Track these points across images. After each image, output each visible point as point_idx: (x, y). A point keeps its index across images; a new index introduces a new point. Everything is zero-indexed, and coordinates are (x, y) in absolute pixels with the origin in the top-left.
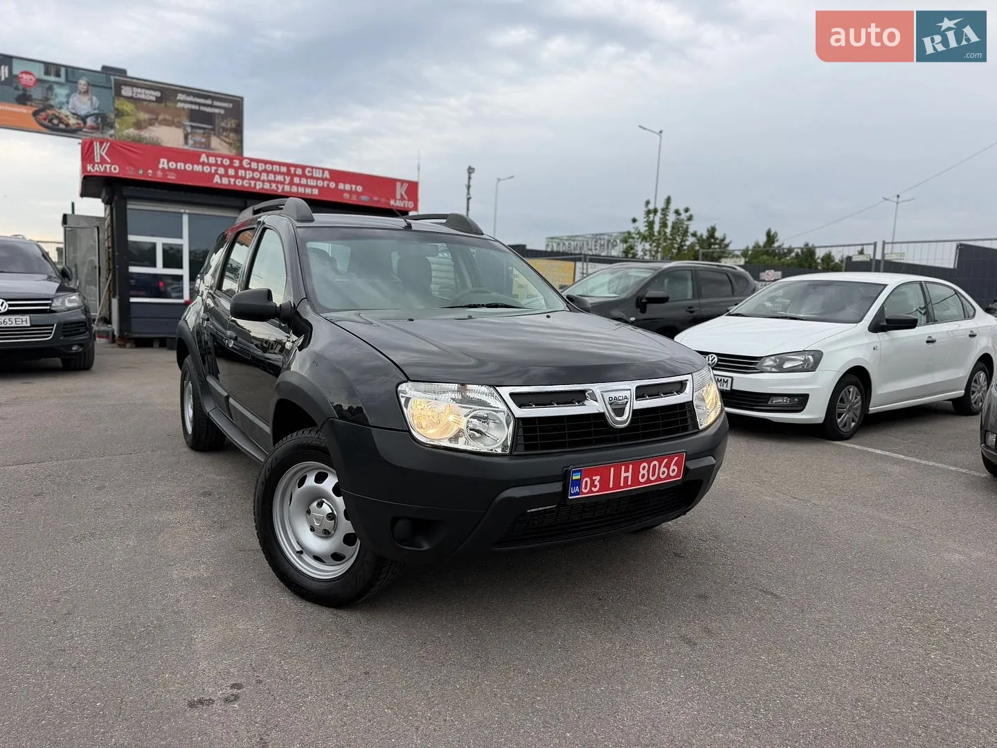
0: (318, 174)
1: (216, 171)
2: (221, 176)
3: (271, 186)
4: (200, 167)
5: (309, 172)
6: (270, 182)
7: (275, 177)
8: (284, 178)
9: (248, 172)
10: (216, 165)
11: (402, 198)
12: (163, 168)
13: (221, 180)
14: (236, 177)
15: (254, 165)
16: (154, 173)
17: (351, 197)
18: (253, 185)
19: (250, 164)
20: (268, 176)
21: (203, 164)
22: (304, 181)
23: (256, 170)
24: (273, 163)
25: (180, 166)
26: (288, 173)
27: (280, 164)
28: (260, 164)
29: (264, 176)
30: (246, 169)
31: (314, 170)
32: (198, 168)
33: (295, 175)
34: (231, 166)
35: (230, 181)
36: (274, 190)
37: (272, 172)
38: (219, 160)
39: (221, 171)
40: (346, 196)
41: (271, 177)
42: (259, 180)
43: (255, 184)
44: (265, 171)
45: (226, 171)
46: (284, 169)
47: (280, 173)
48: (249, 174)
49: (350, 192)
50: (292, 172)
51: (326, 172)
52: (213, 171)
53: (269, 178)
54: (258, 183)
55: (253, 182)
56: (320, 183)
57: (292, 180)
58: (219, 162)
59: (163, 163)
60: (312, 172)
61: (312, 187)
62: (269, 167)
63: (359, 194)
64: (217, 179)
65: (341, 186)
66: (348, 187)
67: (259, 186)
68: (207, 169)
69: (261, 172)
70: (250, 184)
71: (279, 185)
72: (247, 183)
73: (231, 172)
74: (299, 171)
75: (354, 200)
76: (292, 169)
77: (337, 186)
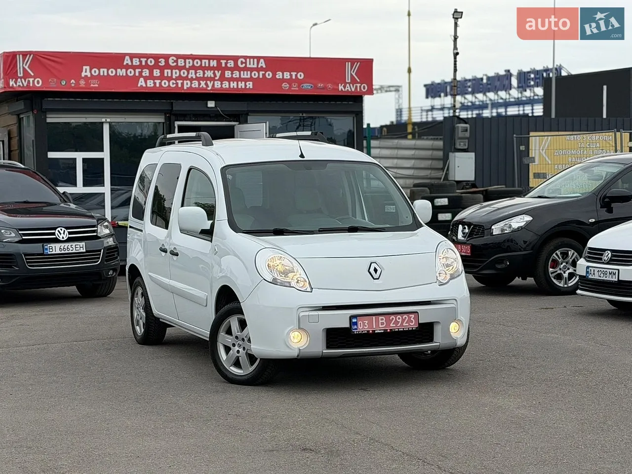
0: (252, 64)
1: (140, 73)
2: (146, 79)
3: (200, 84)
4: (124, 70)
5: (242, 63)
6: (198, 79)
7: (204, 73)
8: (214, 73)
9: (174, 71)
10: (140, 66)
11: (353, 81)
12: (86, 76)
13: (146, 83)
14: (162, 77)
15: (181, 62)
16: (77, 83)
17: (291, 86)
18: (180, 85)
19: (176, 61)
20: (196, 73)
21: (127, 67)
22: (236, 74)
23: (184, 67)
24: (201, 58)
25: (103, 71)
26: (219, 67)
27: (210, 58)
28: (187, 61)
29: (192, 74)
30: (172, 68)
31: (248, 60)
32: (121, 72)
33: (226, 68)
34: (156, 66)
35: (155, 83)
36: (203, 89)
37: (201, 68)
38: (143, 60)
39: (146, 73)
40: (285, 86)
41: (200, 74)
42: (186, 78)
43: (182, 84)
44: (193, 67)
45: (151, 73)
46: (214, 63)
47: (210, 68)
48: (176, 73)
49: (290, 81)
50: (223, 65)
51: (262, 61)
52: (137, 74)
53: (198, 75)
54: (185, 82)
55: (180, 82)
56: (255, 75)
57: (223, 75)
58: (144, 63)
59: (86, 71)
60: (246, 63)
61: (246, 80)
62: (197, 63)
63: (300, 82)
64: (141, 83)
65: (279, 75)
66: (287, 75)
67: (187, 85)
68: (131, 73)
69: (188, 71)
70: (177, 84)
71: (208, 82)
72: (173, 84)
73: (157, 73)
74: (231, 64)
75: (295, 90)
76: (223, 62)
77: (274, 75)
